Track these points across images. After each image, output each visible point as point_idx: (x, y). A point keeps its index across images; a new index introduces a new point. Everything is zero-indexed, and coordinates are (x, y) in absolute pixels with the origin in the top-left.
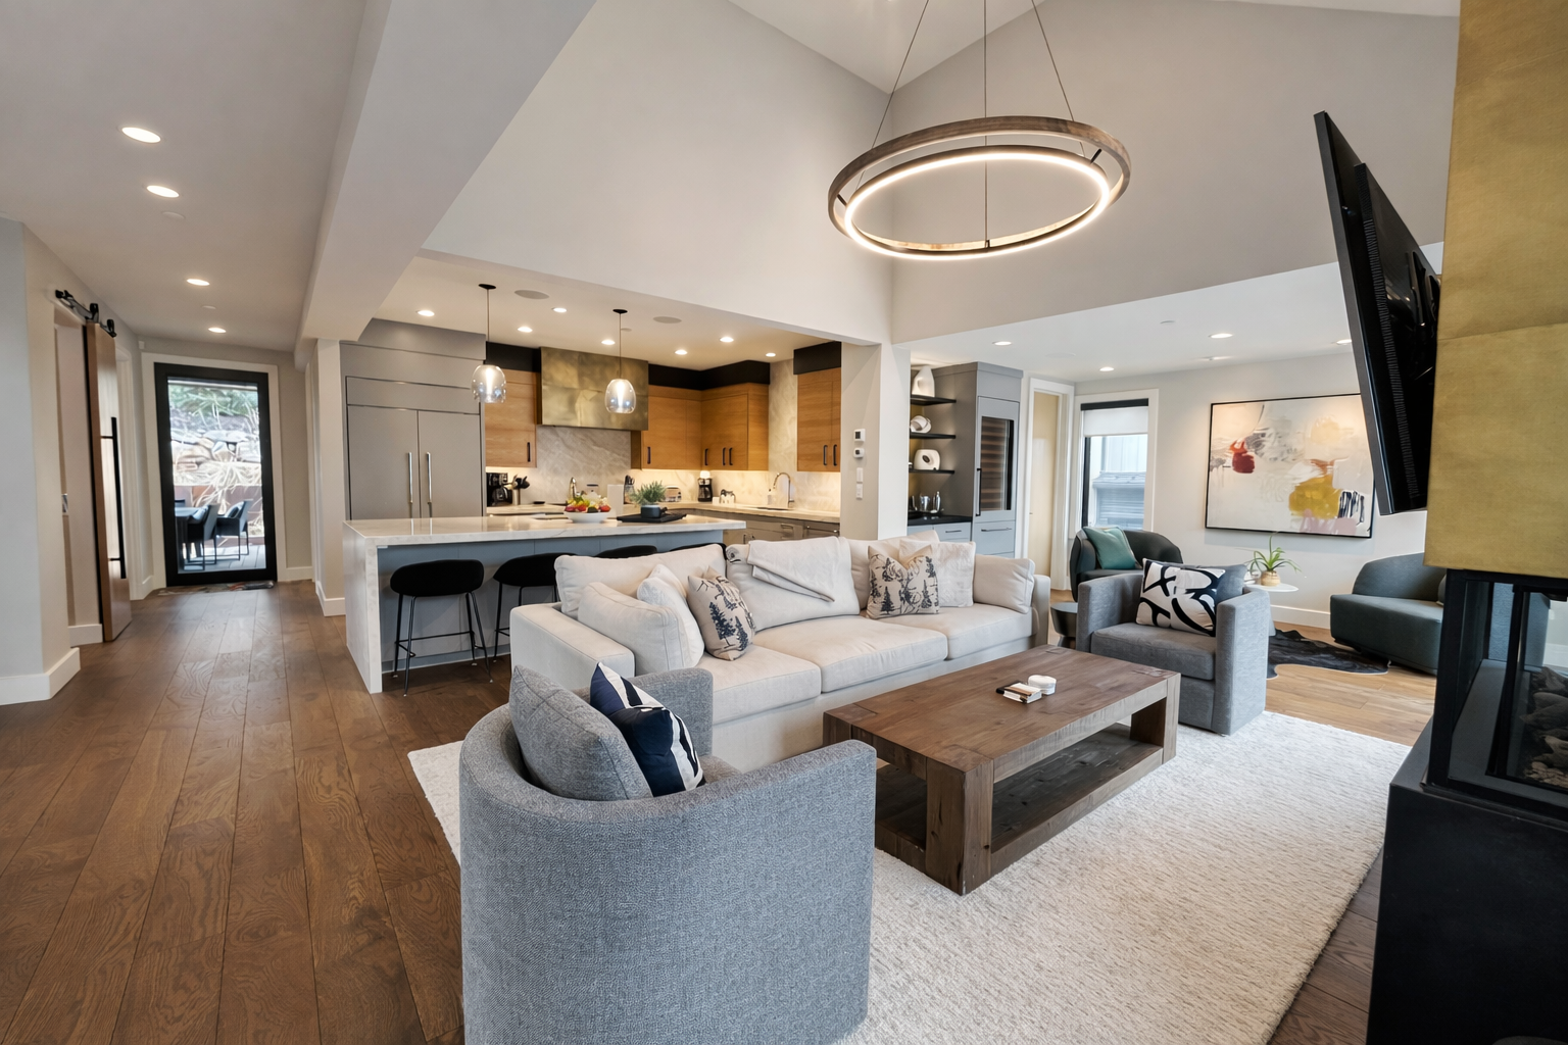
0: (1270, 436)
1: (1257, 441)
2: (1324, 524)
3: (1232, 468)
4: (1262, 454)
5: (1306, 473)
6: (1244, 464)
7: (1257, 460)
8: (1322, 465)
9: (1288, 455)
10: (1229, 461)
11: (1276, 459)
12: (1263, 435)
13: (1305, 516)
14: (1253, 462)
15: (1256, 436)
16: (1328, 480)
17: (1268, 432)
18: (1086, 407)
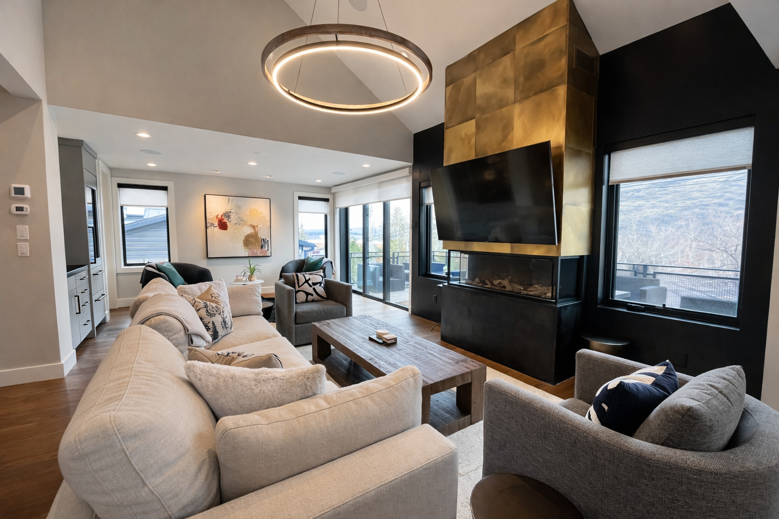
0: (233, 213)
1: (227, 215)
2: (257, 252)
3: (218, 227)
4: (230, 221)
5: (248, 231)
6: (223, 226)
7: (228, 224)
8: (254, 227)
9: (241, 222)
10: (216, 224)
11: (236, 224)
12: (230, 212)
13: (250, 249)
14: (227, 225)
15: (227, 213)
16: (256, 233)
17: (232, 211)
18: (120, 186)
